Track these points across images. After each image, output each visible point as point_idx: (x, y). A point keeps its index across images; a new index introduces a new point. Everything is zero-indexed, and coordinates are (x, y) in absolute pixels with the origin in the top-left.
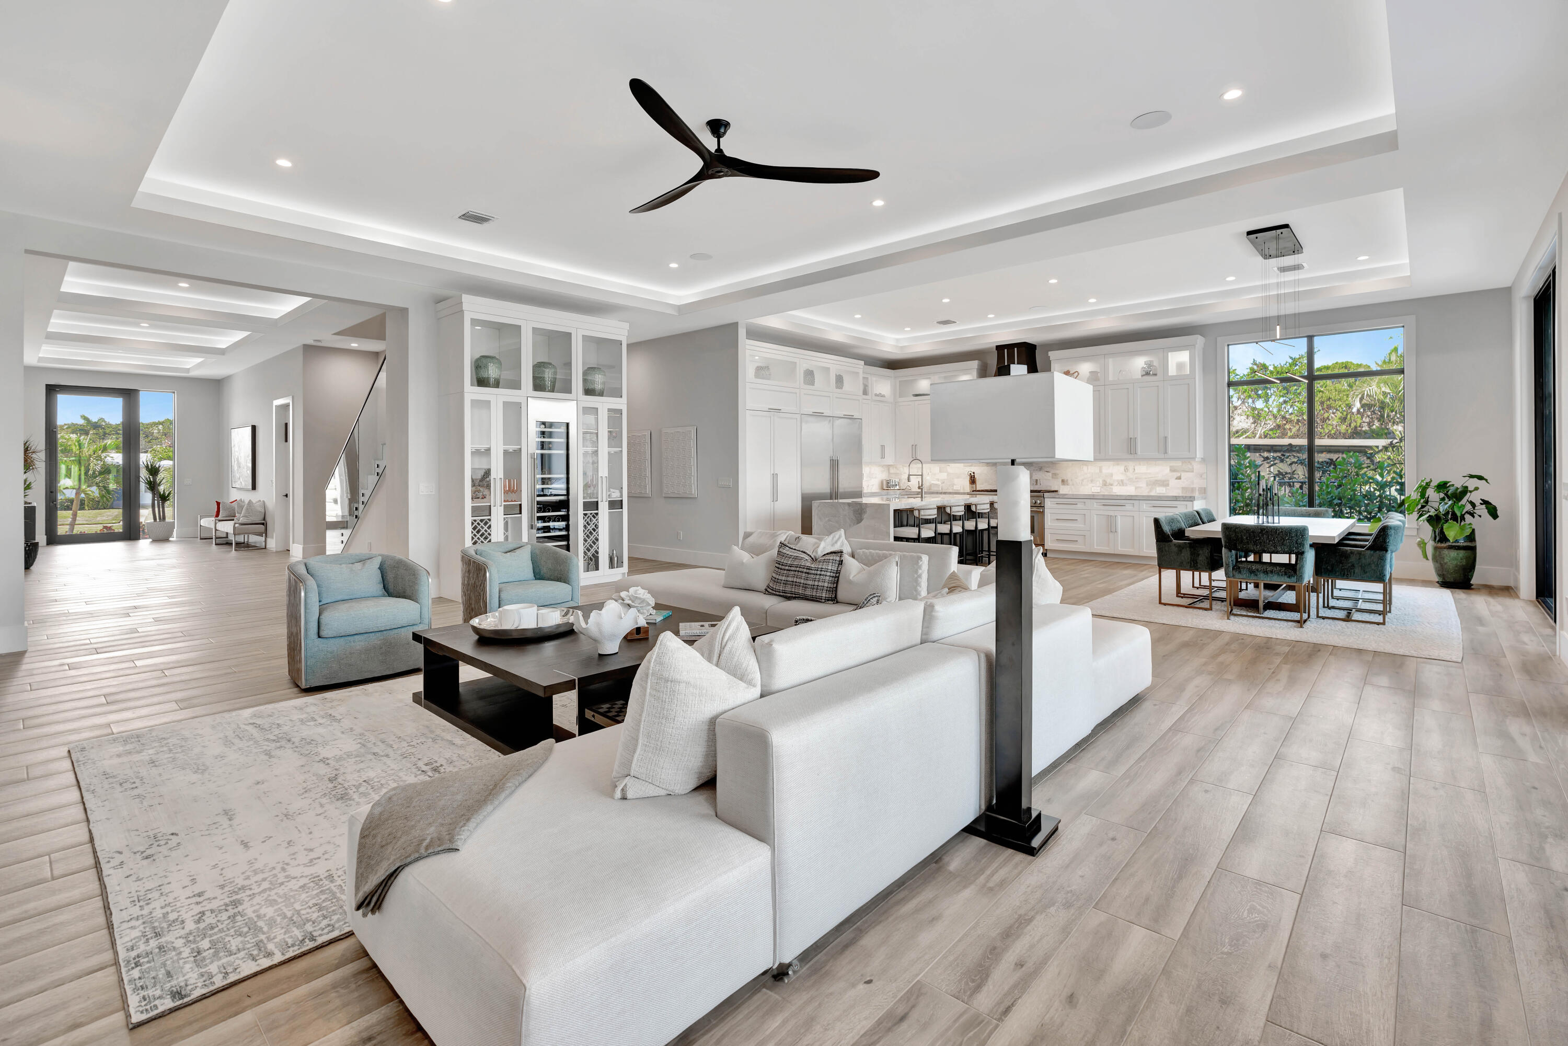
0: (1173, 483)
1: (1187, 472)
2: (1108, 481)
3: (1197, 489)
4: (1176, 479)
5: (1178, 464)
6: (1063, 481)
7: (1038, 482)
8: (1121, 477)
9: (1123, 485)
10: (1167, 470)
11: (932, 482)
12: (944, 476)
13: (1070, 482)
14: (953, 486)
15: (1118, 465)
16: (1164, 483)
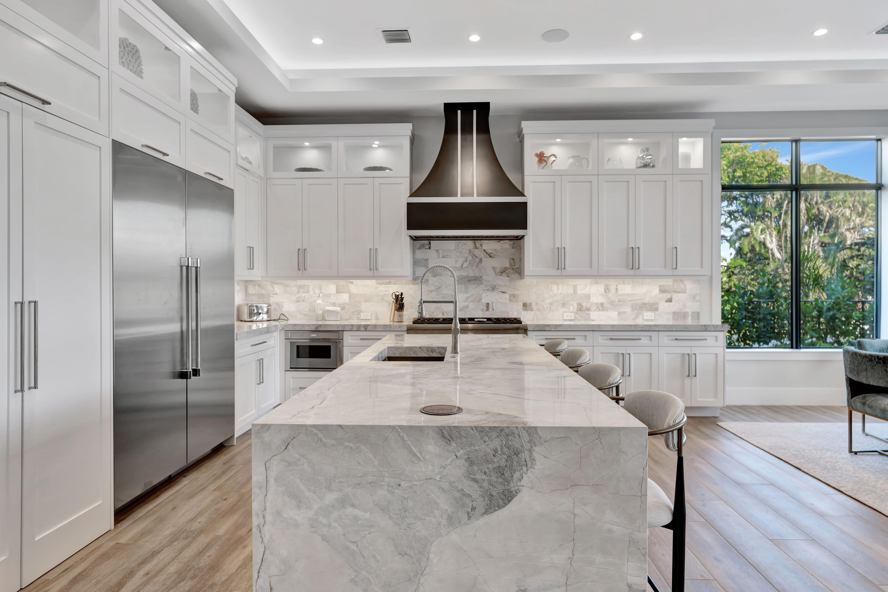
0: (663, 306)
1: (679, 292)
2: (584, 305)
3: (690, 313)
4: (667, 301)
5: (668, 282)
6: (525, 305)
7: (490, 307)
8: (601, 300)
9: (603, 310)
10: (656, 291)
11: (327, 308)
12: (345, 298)
13: (534, 306)
14: (360, 314)
15: (597, 283)
16: (653, 307)
